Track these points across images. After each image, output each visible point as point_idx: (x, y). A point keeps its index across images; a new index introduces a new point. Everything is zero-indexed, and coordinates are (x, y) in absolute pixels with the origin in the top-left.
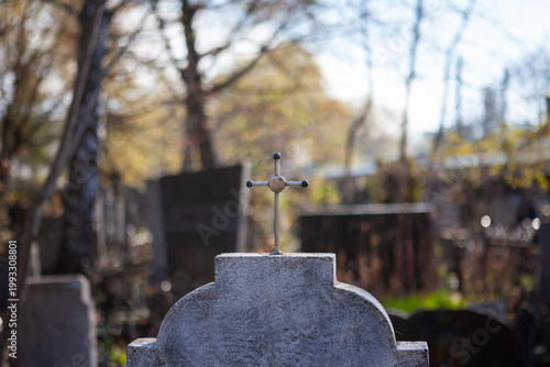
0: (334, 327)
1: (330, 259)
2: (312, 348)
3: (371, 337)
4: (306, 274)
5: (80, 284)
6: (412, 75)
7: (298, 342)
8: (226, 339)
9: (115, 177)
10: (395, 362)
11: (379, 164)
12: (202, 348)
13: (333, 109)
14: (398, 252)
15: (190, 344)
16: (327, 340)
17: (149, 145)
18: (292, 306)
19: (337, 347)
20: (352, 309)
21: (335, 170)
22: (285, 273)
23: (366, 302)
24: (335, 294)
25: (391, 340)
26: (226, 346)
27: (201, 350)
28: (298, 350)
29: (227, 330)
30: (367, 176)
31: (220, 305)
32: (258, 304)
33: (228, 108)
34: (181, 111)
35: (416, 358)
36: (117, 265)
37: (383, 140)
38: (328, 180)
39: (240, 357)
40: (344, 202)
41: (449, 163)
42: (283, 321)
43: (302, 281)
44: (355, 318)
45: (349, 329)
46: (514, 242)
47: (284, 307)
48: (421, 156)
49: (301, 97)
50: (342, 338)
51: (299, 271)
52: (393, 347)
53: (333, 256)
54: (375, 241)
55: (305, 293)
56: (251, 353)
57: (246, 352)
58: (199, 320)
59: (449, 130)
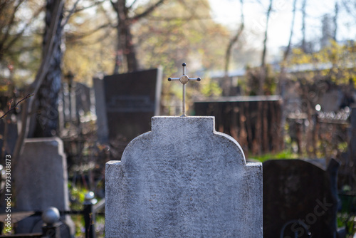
0: (214, 154)
1: (212, 119)
2: (202, 164)
3: (232, 159)
4: (200, 126)
5: (57, 143)
6: (270, 9)
7: (194, 162)
8: (157, 160)
9: (70, 76)
10: (245, 172)
11: (248, 68)
12: (145, 164)
13: (217, 31)
14: (258, 126)
15: (139, 163)
16: (210, 161)
17: (91, 55)
18: (192, 143)
19: (215, 164)
20: (223, 145)
21: (218, 73)
22: (188, 126)
23: (230, 141)
24: (214, 137)
25: (243, 161)
26: (157, 164)
27: (144, 166)
28: (195, 166)
29: (158, 156)
30: (239, 77)
31: (154, 142)
32: (175, 142)
33: (146, 29)
34: (114, 32)
35: (256, 170)
36: (73, 134)
37: (251, 52)
38: (213, 79)
39: (164, 169)
40: (223, 94)
41: (295, 68)
42: (187, 151)
43: (197, 130)
44: (224, 150)
45: (222, 155)
46: (336, 120)
47: (187, 144)
48: (276, 63)
49: (195, 23)
50: (217, 160)
51: (196, 125)
52: (244, 164)
53: (214, 117)
54: (243, 119)
55: (198, 136)
56: (170, 167)
57: (167, 167)
58: (143, 150)
59: (296, 46)
